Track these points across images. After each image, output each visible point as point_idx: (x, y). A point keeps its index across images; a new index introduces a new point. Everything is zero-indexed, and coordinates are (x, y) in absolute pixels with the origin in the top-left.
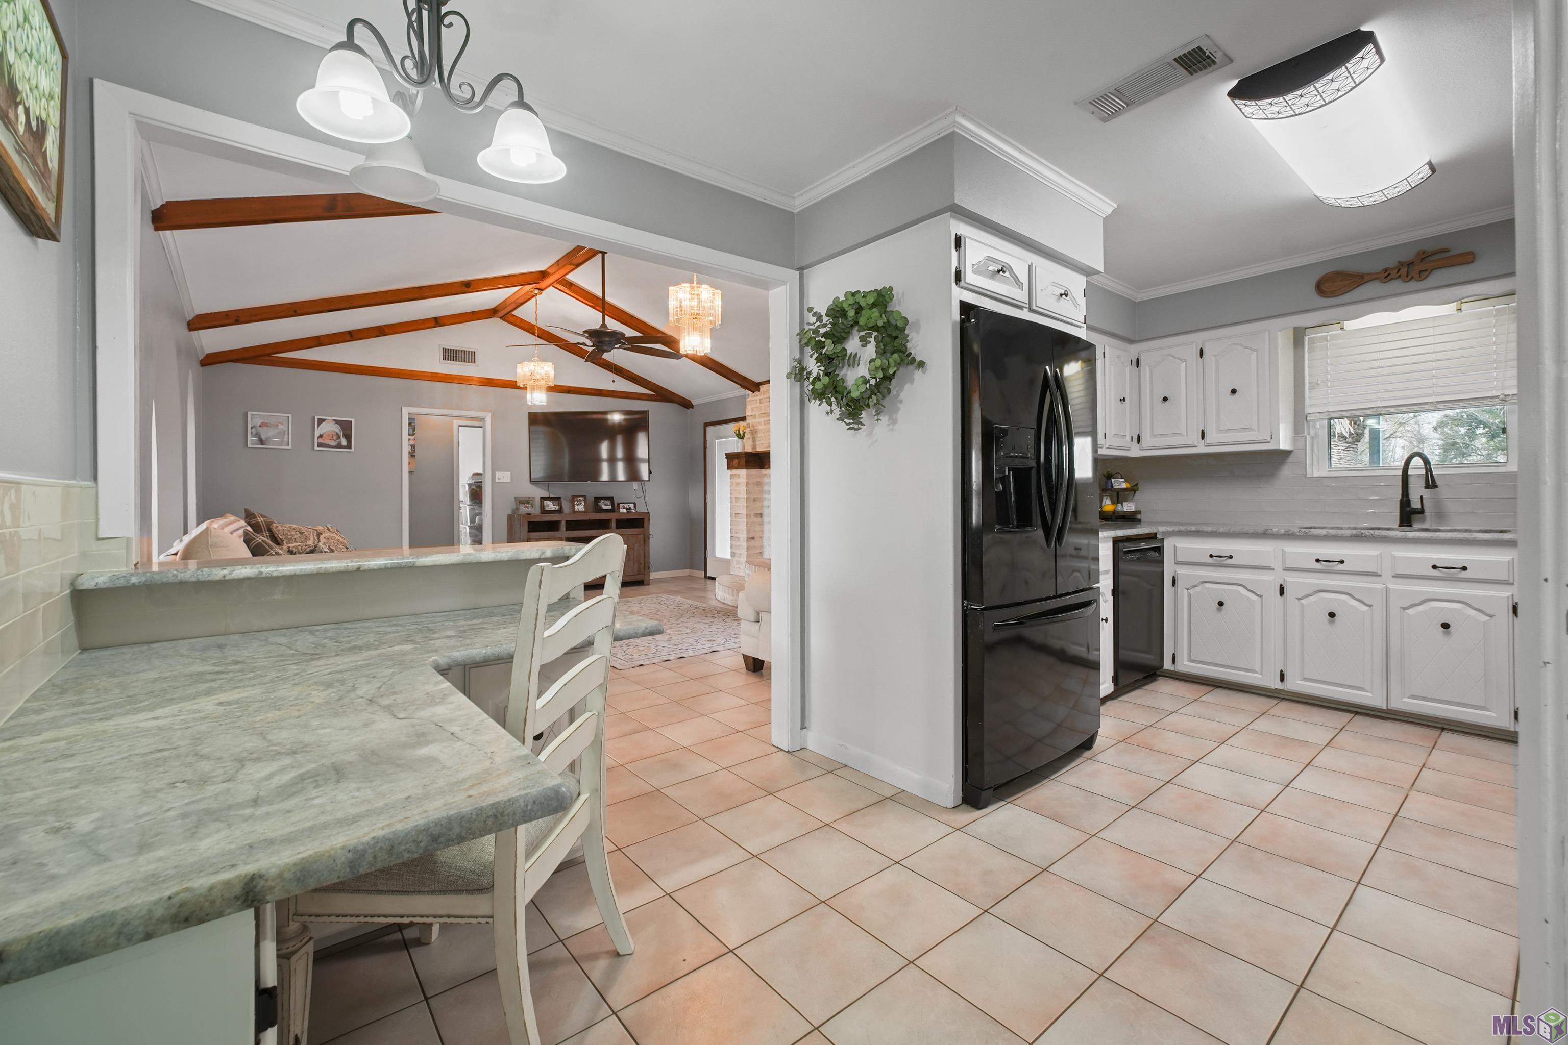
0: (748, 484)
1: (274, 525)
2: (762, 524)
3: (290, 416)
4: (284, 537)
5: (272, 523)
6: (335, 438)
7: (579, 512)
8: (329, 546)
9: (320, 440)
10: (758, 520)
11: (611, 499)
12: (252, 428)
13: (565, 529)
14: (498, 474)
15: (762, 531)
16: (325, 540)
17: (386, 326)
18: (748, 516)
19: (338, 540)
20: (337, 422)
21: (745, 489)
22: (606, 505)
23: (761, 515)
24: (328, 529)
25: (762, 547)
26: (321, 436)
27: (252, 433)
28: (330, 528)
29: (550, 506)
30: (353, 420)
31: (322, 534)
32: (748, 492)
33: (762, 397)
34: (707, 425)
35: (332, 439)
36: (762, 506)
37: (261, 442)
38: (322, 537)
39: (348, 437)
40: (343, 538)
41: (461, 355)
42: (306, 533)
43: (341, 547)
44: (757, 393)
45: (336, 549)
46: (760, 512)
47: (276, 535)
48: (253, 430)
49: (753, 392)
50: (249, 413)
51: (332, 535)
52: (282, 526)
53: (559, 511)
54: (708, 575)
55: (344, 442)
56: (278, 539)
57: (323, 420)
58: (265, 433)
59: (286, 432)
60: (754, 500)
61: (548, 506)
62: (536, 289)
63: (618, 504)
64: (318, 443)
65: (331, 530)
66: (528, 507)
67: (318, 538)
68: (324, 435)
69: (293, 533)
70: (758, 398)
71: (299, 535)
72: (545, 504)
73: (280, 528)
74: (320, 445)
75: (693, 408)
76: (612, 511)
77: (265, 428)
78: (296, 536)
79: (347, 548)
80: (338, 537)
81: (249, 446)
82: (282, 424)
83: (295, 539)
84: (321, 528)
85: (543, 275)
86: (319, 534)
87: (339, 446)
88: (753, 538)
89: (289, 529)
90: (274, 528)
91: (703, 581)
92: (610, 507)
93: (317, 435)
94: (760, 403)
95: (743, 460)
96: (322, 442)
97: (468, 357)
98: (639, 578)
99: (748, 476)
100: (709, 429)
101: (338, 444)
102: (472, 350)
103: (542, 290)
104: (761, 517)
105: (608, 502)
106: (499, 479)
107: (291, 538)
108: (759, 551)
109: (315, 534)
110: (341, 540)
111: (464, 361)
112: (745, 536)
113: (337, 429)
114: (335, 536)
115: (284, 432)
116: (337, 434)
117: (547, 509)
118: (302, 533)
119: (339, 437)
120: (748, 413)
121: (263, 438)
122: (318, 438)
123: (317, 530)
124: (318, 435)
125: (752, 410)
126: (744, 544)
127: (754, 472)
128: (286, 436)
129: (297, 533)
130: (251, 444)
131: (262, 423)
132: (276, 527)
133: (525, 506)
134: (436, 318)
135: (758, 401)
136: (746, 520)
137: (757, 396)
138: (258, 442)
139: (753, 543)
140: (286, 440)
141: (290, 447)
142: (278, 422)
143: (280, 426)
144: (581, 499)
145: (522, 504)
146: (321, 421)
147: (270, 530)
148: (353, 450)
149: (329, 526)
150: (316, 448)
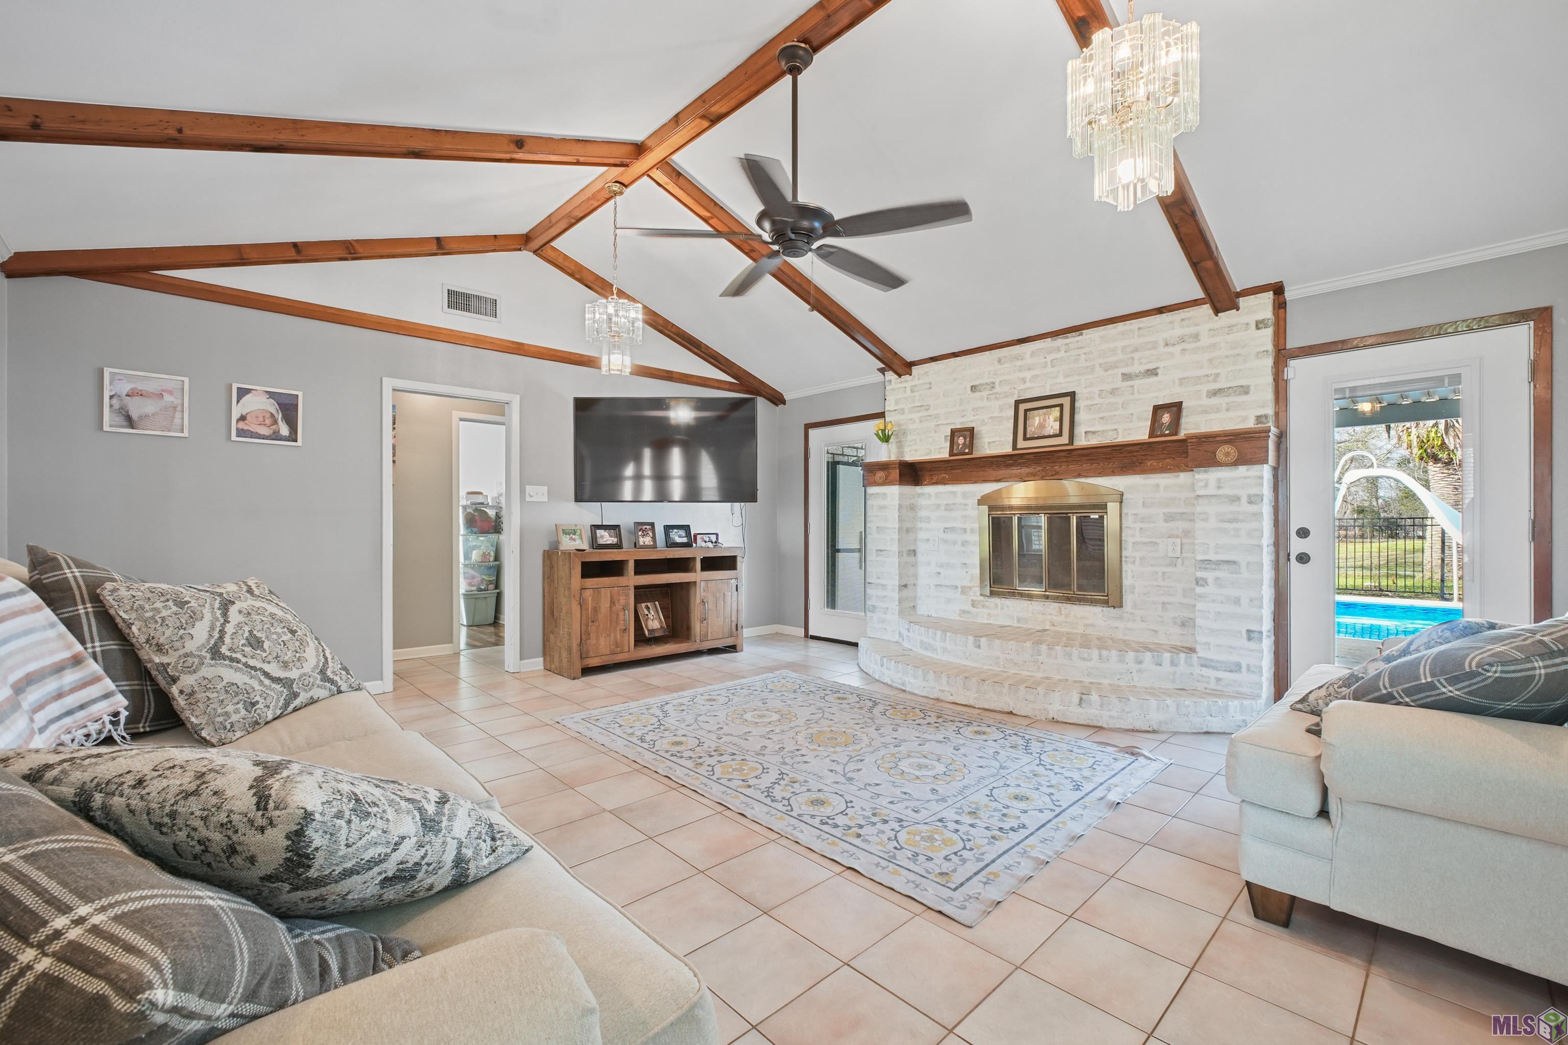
0: (900, 507)
1: (109, 585)
2: (914, 565)
3: (186, 380)
4: (134, 615)
5: (100, 582)
6: (268, 422)
7: (645, 547)
8: (251, 632)
9: (242, 425)
10: (911, 559)
11: (686, 528)
12: (111, 397)
13: (633, 573)
14: (529, 489)
15: (915, 576)
16: (241, 618)
17: (357, 241)
18: (900, 553)
19: (272, 615)
20: (271, 395)
21: (898, 514)
22: (680, 537)
23: (914, 552)
24: (250, 591)
25: (915, 598)
26: (243, 418)
27: (111, 406)
28: (254, 587)
29: (605, 537)
30: (300, 394)
31: (234, 603)
32: (901, 520)
33: (916, 382)
34: (808, 427)
35: (262, 424)
36: (916, 540)
37: (130, 422)
38: (233, 611)
39: (292, 423)
40: (282, 608)
41: (473, 303)
42: (193, 604)
43: (279, 630)
44: (907, 377)
45: (267, 637)
46: (912, 548)
47: (112, 612)
48: (114, 401)
49: (900, 376)
50: (107, 372)
51: (258, 604)
52: (129, 589)
53: (618, 546)
54: (811, 633)
55: (284, 430)
56: (118, 620)
57: (248, 391)
58: (136, 408)
59: (179, 408)
60: (908, 531)
61: (602, 537)
62: (616, 182)
63: (695, 536)
64: (237, 429)
65: (257, 592)
66: (574, 540)
67: (225, 614)
68: (248, 417)
69: (158, 605)
70: (908, 385)
71: (175, 608)
72: (598, 535)
73: (123, 592)
74: (241, 433)
75: (785, 404)
76: (688, 545)
77: (138, 398)
78: (165, 613)
79: (293, 632)
80: (272, 609)
81: (106, 428)
82: (171, 393)
83: (163, 619)
84: (232, 588)
85: (639, 149)
86: (226, 605)
87: (276, 436)
88: (905, 586)
89: (150, 595)
90: (106, 593)
91: (802, 642)
92: (685, 540)
93: (235, 416)
94: (912, 391)
95: (895, 473)
96: (246, 428)
97: (487, 307)
98: (729, 642)
99: (901, 495)
100: (812, 432)
101: (274, 432)
102: (492, 297)
103: (626, 186)
104: (915, 555)
105: (682, 533)
106: (531, 496)
107: (153, 618)
108: (912, 604)
109: (217, 605)
110: (280, 613)
111: (479, 313)
112: (897, 583)
113: (271, 406)
114: (265, 605)
115: (175, 408)
116: (272, 415)
117: (601, 541)
118: (181, 604)
119: (275, 422)
120: (890, 406)
121: (134, 415)
122: (238, 421)
123: (221, 595)
124: (239, 416)
125: (897, 402)
126: (896, 595)
127: (908, 489)
128: (178, 415)
129: (170, 603)
130: (111, 426)
131: (133, 389)
132: (115, 590)
133: (571, 539)
134: (438, 239)
135: (908, 389)
136: (897, 561)
137: (906, 381)
138: (125, 423)
139: (905, 593)
140: (177, 421)
141: (186, 434)
142: (163, 390)
143: (167, 398)
144: (648, 527)
145: (566, 534)
146: (242, 393)
147: (96, 599)
148: (299, 443)
149: (251, 583)
150: (234, 437)
